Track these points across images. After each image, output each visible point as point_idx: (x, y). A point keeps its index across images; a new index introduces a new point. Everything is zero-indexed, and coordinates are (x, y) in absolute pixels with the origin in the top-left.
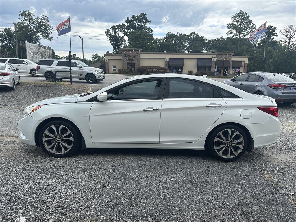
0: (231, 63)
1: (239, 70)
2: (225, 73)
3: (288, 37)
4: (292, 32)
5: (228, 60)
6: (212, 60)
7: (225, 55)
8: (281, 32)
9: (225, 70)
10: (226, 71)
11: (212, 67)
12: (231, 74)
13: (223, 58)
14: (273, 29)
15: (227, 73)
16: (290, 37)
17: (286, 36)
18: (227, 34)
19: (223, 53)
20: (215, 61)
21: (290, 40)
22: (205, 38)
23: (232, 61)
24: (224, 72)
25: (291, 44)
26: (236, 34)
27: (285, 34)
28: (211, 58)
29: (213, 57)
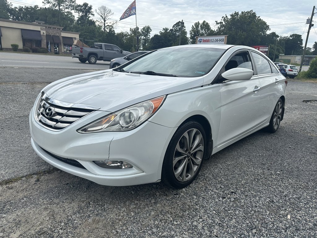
0: (61, 39)
1: (71, 48)
2: (57, 51)
3: (103, 18)
4: (106, 14)
5: (58, 35)
6: (42, 33)
7: (53, 28)
8: (96, 11)
9: (56, 47)
10: (58, 48)
11: (43, 42)
12: (63, 52)
13: (52, 32)
14: (89, 7)
15: (59, 51)
16: (105, 18)
17: (101, 16)
18: (44, 3)
19: (50, 26)
20: (45, 34)
21: (105, 21)
22: (9, 3)
23: (63, 37)
24: (55, 49)
25: (106, 25)
26: (54, 5)
27: (100, 14)
28: (40, 31)
29: (42, 30)
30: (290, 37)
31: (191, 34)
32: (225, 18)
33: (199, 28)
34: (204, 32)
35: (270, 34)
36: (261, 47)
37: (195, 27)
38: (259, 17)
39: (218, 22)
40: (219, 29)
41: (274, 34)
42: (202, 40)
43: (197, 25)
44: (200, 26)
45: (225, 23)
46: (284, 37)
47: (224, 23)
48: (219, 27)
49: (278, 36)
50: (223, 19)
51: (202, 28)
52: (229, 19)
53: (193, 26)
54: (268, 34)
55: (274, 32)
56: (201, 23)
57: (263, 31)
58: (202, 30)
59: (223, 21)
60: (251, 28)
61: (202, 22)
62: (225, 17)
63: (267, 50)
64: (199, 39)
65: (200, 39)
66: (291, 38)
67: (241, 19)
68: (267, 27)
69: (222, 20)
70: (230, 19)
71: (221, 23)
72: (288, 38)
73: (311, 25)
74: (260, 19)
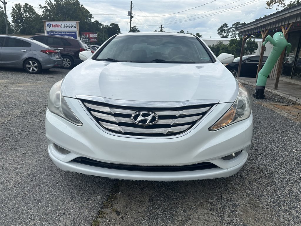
30: (110, 25)
31: (12, 16)
32: (48, 3)
33: (22, 11)
34: (29, 16)
35: (94, 21)
36: (91, 34)
37: (16, 9)
38: (83, 5)
39: (42, 6)
40: (45, 13)
41: (97, 22)
42: (51, 25)
43: (18, 6)
44: (22, 8)
45: (50, 8)
46: (106, 26)
47: (48, 8)
48: (45, 11)
49: (101, 25)
50: (47, 3)
51: (25, 11)
52: (53, 4)
53: (13, 7)
54: (93, 22)
55: (97, 20)
56: (22, 6)
57: (87, 19)
58: (26, 14)
59: (47, 5)
60: (77, 15)
61: (24, 5)
62: (49, 1)
63: (96, 36)
64: (47, 23)
65: (49, 24)
66: (111, 27)
67: (66, 5)
68: (91, 16)
69: (45, 4)
70: (55, 4)
71: (45, 7)
72: (109, 26)
73: (132, 17)
74: (84, 7)
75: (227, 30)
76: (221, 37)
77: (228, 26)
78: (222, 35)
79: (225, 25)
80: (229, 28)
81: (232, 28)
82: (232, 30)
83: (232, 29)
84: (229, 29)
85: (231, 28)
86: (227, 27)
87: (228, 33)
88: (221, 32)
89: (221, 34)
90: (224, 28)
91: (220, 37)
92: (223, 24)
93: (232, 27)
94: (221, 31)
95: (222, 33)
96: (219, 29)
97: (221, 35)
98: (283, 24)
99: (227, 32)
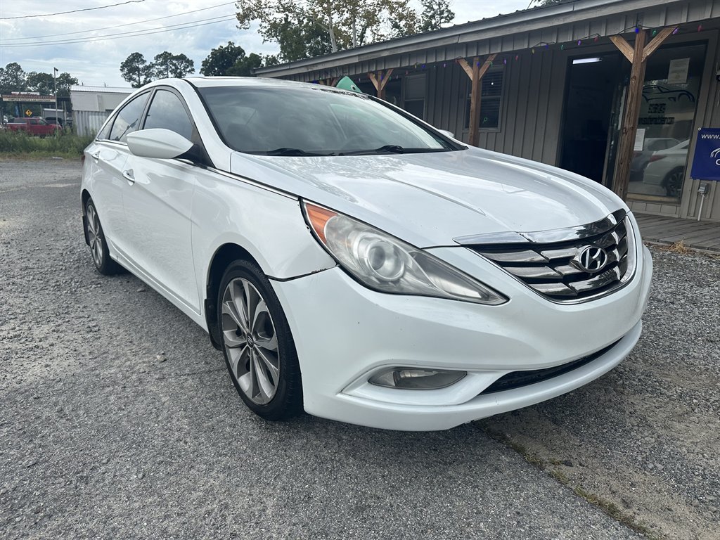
75: (145, 70)
76: (133, 86)
77: (144, 59)
78: (134, 80)
79: (137, 57)
80: (147, 64)
81: (156, 65)
82: (157, 71)
83: (157, 67)
84: (148, 68)
85: (152, 66)
86: (144, 62)
87: (148, 77)
88: (129, 73)
89: (130, 79)
90: (135, 64)
91: (129, 85)
92: (132, 54)
93: (154, 62)
94: (130, 71)
95: (134, 76)
96: (124, 65)
97: (132, 82)
98: (374, 69)
99: (145, 75)
